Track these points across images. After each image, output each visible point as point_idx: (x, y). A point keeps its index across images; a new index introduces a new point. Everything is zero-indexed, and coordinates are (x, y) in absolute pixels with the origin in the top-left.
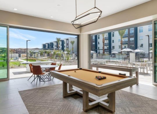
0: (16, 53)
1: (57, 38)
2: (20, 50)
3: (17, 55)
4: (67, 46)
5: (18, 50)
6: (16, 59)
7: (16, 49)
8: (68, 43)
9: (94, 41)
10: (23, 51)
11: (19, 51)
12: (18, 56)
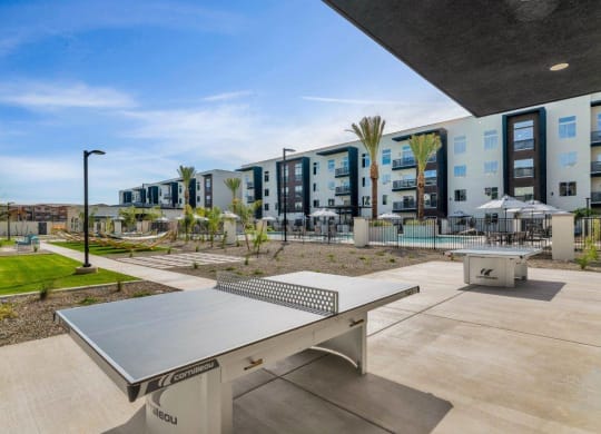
0: (30, 219)
1: (181, 167)
2: (43, 210)
3: (34, 226)
4: (208, 197)
5: (36, 210)
6: (29, 243)
7: (29, 207)
8: (211, 188)
9: (299, 179)
10: (55, 213)
11: (39, 214)
12: (37, 230)
